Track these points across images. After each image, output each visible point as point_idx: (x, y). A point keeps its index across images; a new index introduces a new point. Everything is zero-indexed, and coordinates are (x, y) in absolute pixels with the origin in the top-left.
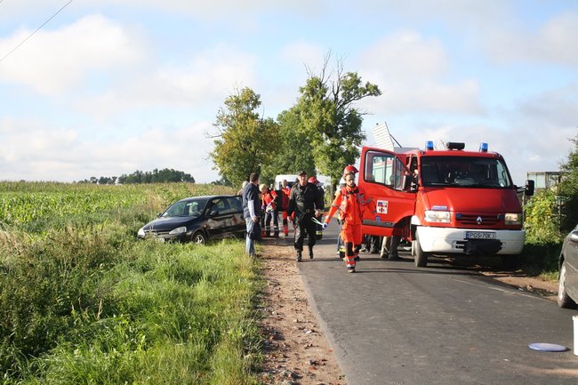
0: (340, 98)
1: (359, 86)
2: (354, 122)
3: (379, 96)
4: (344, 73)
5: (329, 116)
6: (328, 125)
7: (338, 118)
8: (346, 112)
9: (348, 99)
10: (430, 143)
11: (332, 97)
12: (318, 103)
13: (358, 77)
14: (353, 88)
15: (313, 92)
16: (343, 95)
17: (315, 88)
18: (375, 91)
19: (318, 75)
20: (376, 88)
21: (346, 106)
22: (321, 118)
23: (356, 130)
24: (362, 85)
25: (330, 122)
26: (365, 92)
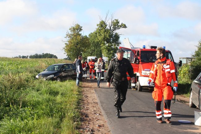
1: (119, 24)
2: (117, 37)
3: (126, 28)
4: (113, 19)
5: (108, 35)
6: (107, 38)
7: (111, 36)
8: (114, 34)
9: (115, 29)
10: (144, 46)
11: (109, 28)
12: (103, 30)
13: (119, 21)
14: (116, 25)
15: (102, 26)
16: (113, 28)
18: (125, 26)
19: (104, 20)
20: (125, 25)
21: (114, 32)
22: (105, 36)
23: (117, 41)
24: (120, 24)
25: (108, 37)
26: (121, 26)
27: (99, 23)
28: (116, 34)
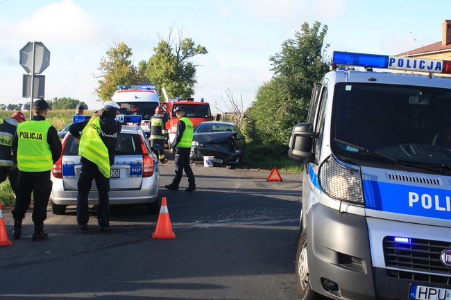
0: (181, 54)
1: (193, 47)
2: (191, 71)
3: (206, 54)
4: (183, 39)
5: (172, 67)
6: (172, 73)
7: (178, 69)
8: (185, 64)
9: (186, 56)
11: (175, 54)
12: (166, 58)
13: (192, 41)
14: (189, 48)
15: (162, 51)
16: (183, 53)
17: (164, 49)
18: (204, 51)
19: (166, 40)
20: (204, 49)
21: (184, 61)
22: (167, 69)
23: (191, 76)
24: (195, 47)
25: (172, 71)
26: (197, 51)
27: (157, 46)
28: (190, 64)
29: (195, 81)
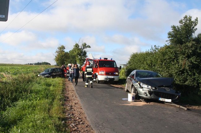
0: (82, 48)
2: (85, 53)
4: (83, 43)
6: (80, 53)
7: (82, 52)
9: (84, 48)
12: (77, 49)
13: (86, 44)
14: (85, 46)
15: (76, 46)
17: (77, 46)
18: (90, 47)
19: (78, 43)
21: (83, 50)
22: (78, 52)
24: (87, 46)
26: (87, 47)
28: (85, 51)
29: (87, 56)
